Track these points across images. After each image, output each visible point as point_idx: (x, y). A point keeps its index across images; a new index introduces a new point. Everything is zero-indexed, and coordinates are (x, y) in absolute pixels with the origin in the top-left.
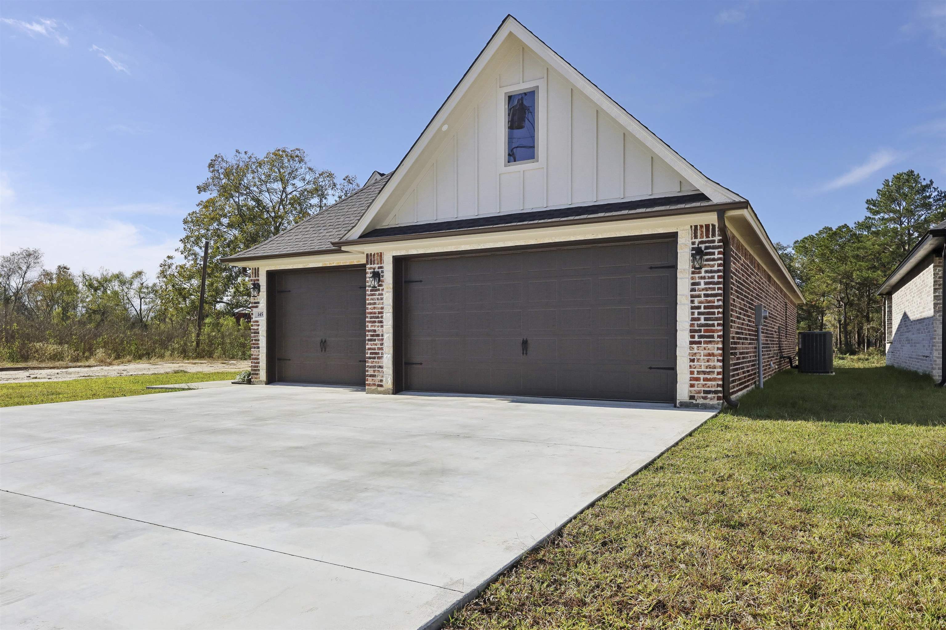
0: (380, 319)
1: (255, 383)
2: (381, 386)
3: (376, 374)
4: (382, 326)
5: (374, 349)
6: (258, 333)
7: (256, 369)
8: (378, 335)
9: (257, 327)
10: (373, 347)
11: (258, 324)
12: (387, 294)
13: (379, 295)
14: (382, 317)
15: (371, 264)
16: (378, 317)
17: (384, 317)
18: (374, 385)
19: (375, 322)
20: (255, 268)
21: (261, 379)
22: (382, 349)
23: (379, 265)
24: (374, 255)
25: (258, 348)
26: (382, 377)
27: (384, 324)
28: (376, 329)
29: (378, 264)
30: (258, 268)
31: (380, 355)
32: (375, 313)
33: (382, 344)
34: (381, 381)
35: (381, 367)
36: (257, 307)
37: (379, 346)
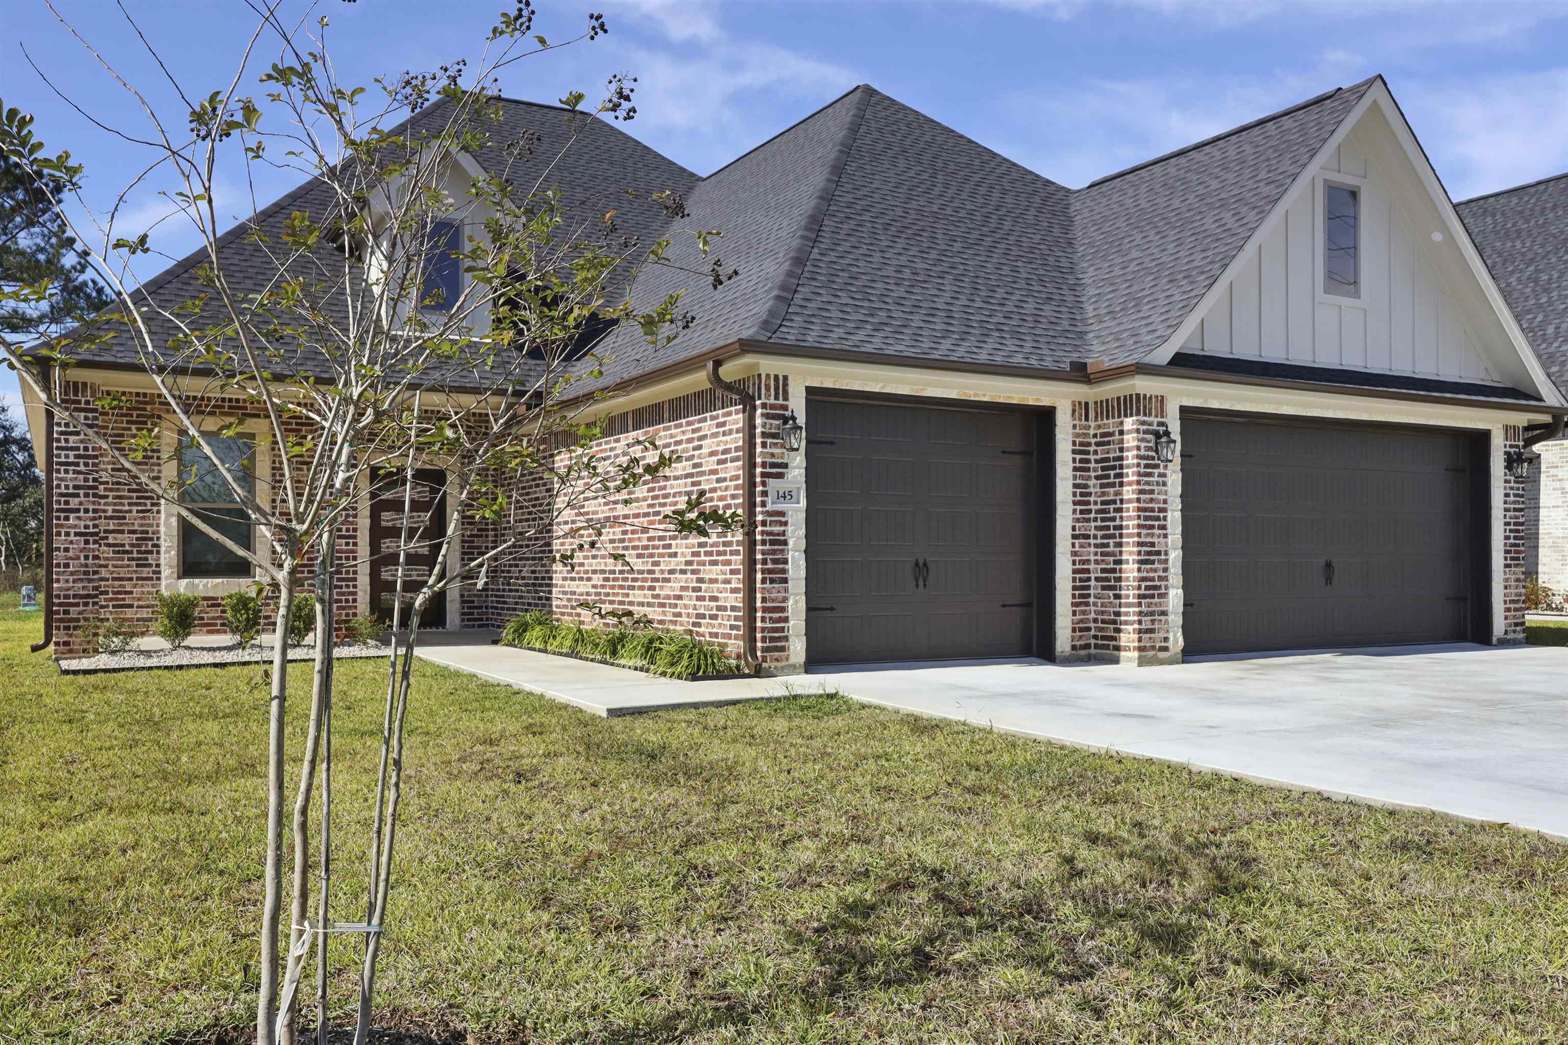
0: (1162, 523)
1: (775, 672)
2: (1166, 649)
3: (1156, 626)
4: (1165, 536)
5: (1152, 579)
6: (785, 543)
7: (776, 635)
8: (1158, 553)
9: (782, 528)
10: (1152, 575)
11: (783, 519)
12: (1174, 477)
13: (1160, 475)
14: (1165, 518)
15: (1145, 415)
16: (1158, 519)
17: (1169, 519)
18: (1153, 648)
19: (1152, 527)
20: (776, 377)
21: (792, 660)
22: (1166, 579)
23: (1159, 419)
24: (1151, 398)
25: (785, 581)
26: (1168, 631)
27: (1169, 531)
28: (1156, 540)
29: (1156, 416)
30: (785, 378)
31: (1163, 591)
32: (1153, 510)
33: (1166, 570)
34: (1166, 639)
35: (1164, 613)
36: (780, 476)
37: (1161, 574)
